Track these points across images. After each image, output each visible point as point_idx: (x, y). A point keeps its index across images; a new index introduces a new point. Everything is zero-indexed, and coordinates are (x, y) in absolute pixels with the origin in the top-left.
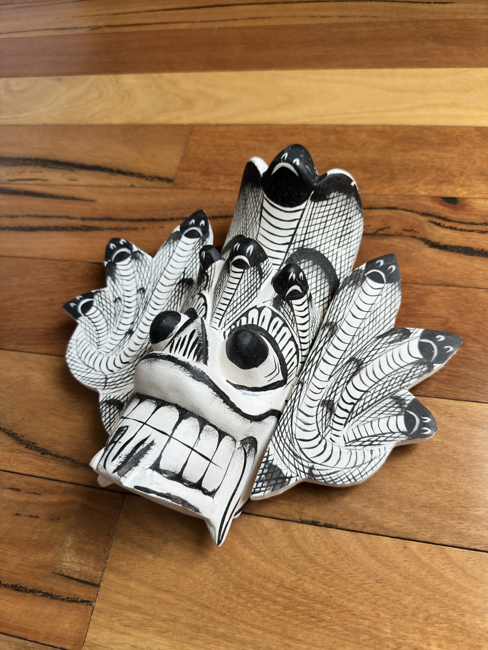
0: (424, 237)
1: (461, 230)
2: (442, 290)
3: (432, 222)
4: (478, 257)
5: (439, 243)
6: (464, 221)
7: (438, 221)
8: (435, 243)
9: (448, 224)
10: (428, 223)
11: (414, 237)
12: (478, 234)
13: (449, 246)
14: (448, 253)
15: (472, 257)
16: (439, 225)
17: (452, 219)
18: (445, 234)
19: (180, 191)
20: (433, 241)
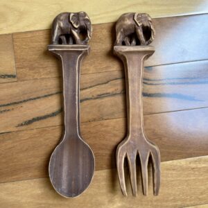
1: (155, 84)
2: (150, 117)
3: (143, 82)
7: (146, 81)
9: (149, 82)
12: (162, 85)
13: (151, 94)
17: (151, 79)
18: (149, 88)
19: (22, 83)
20: (145, 93)
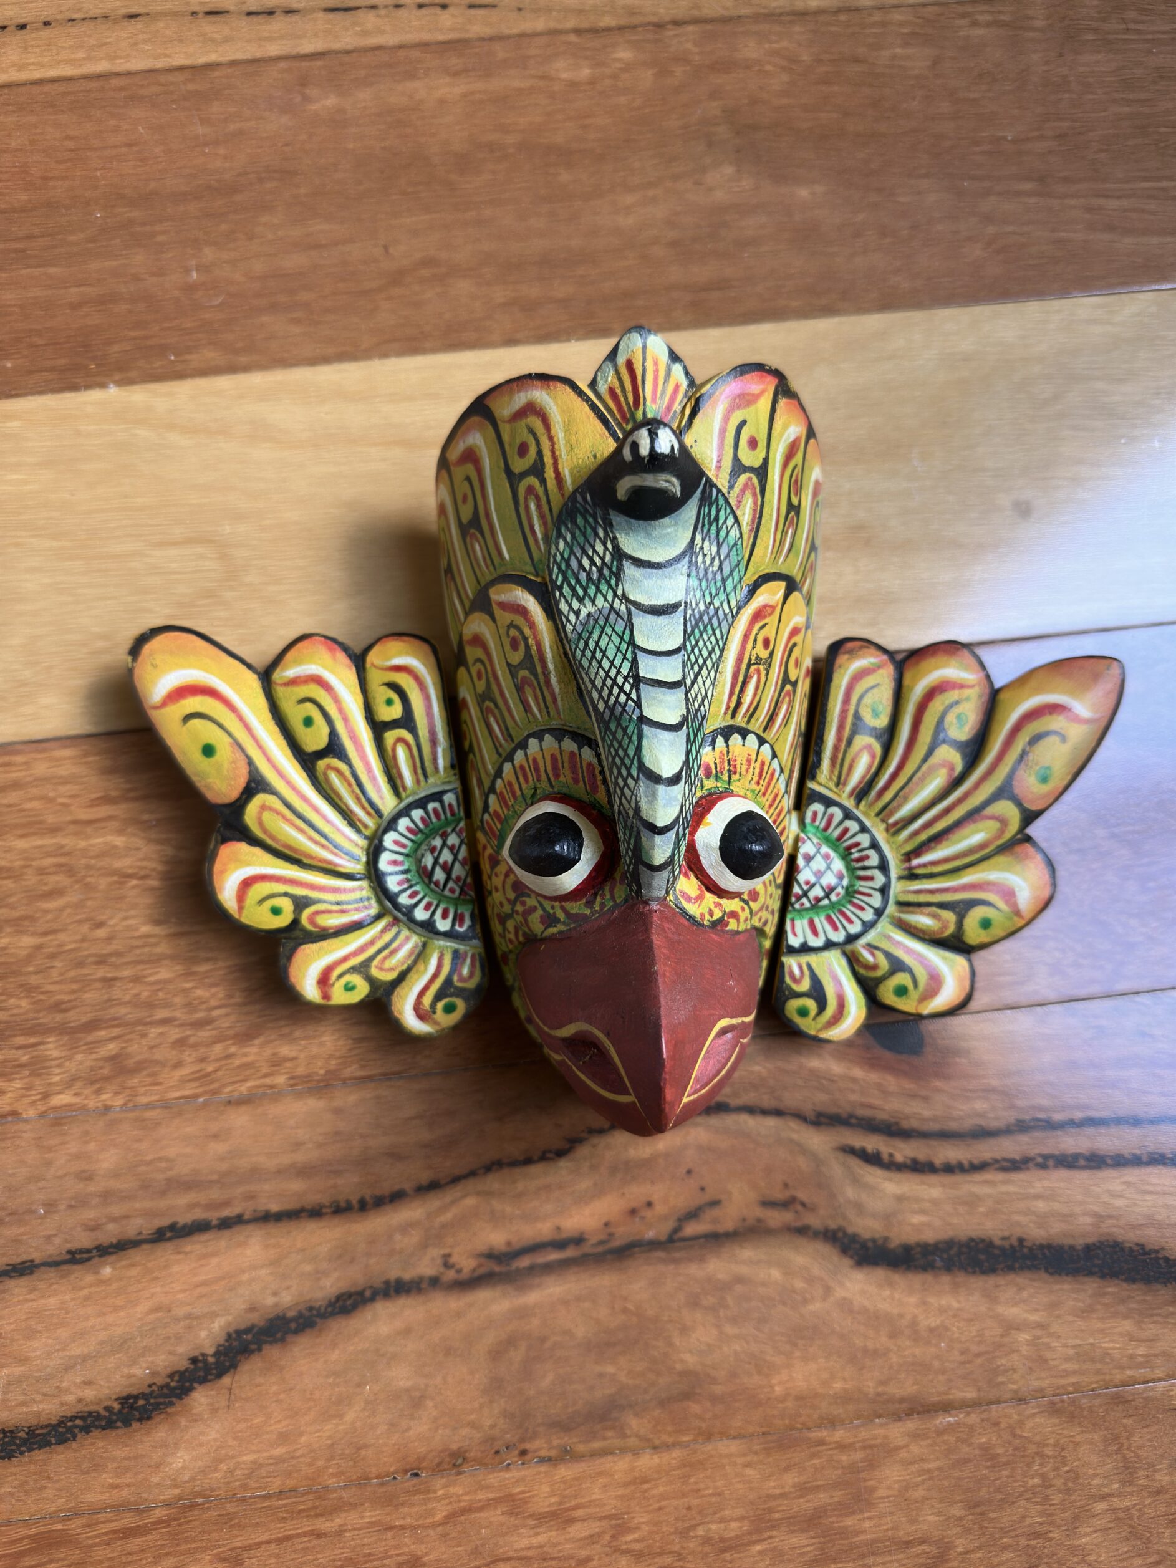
0: (833, 1225)
1: (949, 1169)
2: (915, 1436)
3: (851, 1151)
4: (1011, 1277)
5: (886, 1239)
6: (953, 1126)
7: (872, 1143)
8: (874, 1241)
9: (903, 1151)
10: (841, 1156)
11: (802, 1231)
12: (1000, 1176)
13: (918, 1245)
14: (917, 1279)
15: (991, 1280)
16: (873, 1159)
17: (914, 1124)
18: (900, 1199)
20: (866, 1235)
